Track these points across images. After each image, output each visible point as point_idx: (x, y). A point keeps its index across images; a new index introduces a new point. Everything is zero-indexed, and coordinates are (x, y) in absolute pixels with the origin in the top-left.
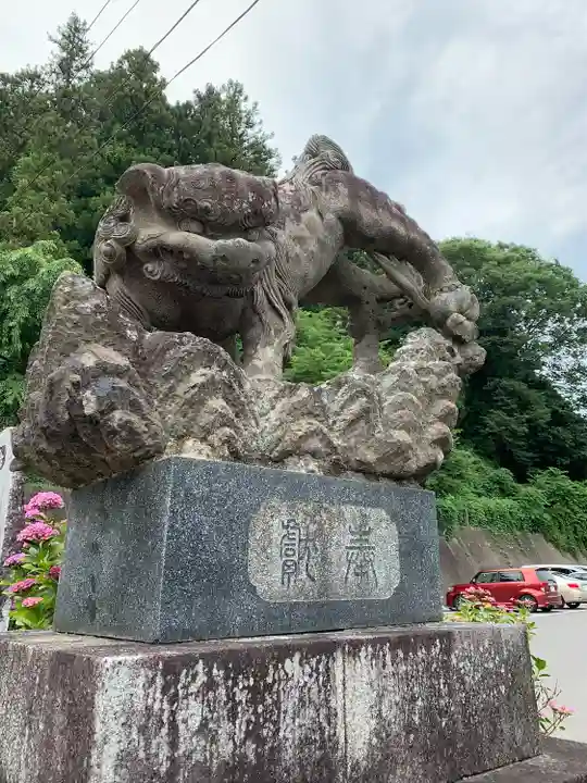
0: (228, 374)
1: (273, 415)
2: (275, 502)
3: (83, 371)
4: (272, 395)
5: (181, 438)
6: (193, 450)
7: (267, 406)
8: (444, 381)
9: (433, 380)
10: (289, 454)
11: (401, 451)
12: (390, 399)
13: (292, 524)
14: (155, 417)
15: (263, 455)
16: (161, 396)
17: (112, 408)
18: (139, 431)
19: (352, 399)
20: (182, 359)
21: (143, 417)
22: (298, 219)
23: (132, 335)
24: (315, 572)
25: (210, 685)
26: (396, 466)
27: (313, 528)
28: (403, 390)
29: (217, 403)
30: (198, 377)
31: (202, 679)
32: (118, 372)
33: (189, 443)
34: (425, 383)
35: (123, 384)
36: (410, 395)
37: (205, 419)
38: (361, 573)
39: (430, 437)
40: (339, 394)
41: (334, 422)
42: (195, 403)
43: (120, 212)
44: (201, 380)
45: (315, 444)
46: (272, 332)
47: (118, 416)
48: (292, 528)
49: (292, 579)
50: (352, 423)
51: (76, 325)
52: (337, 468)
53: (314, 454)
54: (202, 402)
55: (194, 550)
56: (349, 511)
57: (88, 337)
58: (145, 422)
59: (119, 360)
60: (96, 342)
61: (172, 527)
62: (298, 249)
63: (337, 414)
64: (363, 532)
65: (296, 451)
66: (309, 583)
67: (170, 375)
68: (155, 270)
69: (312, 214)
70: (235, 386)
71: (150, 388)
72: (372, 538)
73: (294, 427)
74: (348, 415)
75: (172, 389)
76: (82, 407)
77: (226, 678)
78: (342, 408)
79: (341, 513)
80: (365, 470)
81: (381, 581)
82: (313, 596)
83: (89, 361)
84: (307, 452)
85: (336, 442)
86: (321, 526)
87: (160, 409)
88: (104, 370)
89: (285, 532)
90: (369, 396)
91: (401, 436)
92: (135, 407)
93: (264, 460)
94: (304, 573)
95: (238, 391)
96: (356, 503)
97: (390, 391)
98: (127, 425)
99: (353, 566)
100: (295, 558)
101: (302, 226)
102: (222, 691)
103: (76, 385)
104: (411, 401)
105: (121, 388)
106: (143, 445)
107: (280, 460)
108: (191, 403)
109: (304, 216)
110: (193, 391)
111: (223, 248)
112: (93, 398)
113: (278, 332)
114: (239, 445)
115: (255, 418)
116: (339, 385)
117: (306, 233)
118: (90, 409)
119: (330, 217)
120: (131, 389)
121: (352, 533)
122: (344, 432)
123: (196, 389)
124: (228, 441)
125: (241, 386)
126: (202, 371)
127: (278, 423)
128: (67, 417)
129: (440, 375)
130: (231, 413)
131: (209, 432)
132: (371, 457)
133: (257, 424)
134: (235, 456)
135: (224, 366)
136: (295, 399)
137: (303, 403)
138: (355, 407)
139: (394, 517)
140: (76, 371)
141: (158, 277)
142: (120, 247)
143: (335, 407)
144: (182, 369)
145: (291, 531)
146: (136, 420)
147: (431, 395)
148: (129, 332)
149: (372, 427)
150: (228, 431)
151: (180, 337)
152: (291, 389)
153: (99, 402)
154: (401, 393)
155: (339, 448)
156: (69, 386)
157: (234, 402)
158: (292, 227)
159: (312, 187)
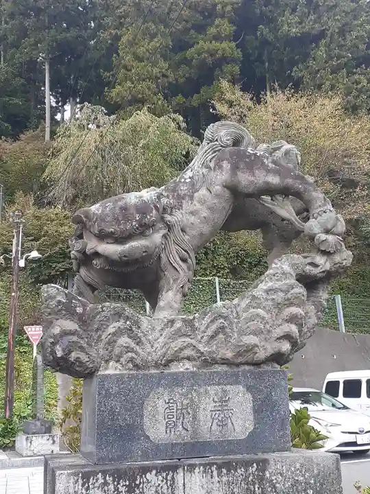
1: (161, 340)
2: (161, 390)
3: (54, 336)
4: (160, 328)
5: (107, 361)
6: (112, 369)
7: (158, 334)
8: (289, 296)
9: (280, 297)
10: (171, 361)
11: (251, 349)
12: (245, 315)
13: (171, 401)
14: (93, 353)
15: (156, 363)
16: (95, 341)
17: (70, 352)
18: (85, 361)
19: (212, 321)
20: (103, 320)
21: (87, 353)
22: (192, 198)
24: (188, 426)
25: (106, 483)
26: (249, 357)
27: (185, 402)
28: (254, 308)
29: (124, 340)
30: (111, 330)
31: (101, 481)
32: (71, 333)
33: (111, 364)
34: (272, 300)
35: (75, 338)
36: (260, 311)
37: (117, 351)
38: (222, 424)
39: (276, 335)
40: (205, 319)
41: (202, 337)
42: (111, 343)
43: (77, 233)
44: (113, 330)
45: (187, 352)
46: (172, 281)
47: (73, 355)
48: (171, 403)
49: (173, 430)
50: (212, 337)
51: (50, 314)
52: (207, 364)
53: (188, 358)
54: (115, 342)
55: (112, 420)
56: (212, 390)
57: (57, 317)
58: (87, 356)
59: (70, 325)
60: (61, 318)
61: (99, 409)
63: (204, 332)
64: (223, 401)
65: (176, 358)
66: (184, 432)
67: (97, 330)
68: (97, 264)
69: (202, 191)
71: (90, 337)
72: (231, 404)
73: (173, 345)
74: (209, 332)
75: (100, 336)
76: (56, 354)
77: (114, 481)
78: (207, 328)
79: (206, 392)
80: (225, 362)
81: (238, 429)
82: (188, 439)
83: (57, 330)
84: (183, 358)
86: (192, 400)
87: (96, 348)
88: (65, 333)
89: (167, 406)
91: (251, 340)
92: (82, 349)
93: (157, 366)
94: (181, 427)
96: (219, 385)
97: (245, 310)
98: (78, 359)
99: (216, 421)
100: (174, 420)
101: (195, 202)
102: (111, 487)
103: (52, 343)
104: (258, 315)
105: (73, 342)
106: (88, 368)
107: (167, 364)
108: (109, 343)
109: (197, 195)
110: (109, 337)
111: (123, 251)
112: (60, 349)
113: (175, 280)
114: (138, 361)
117: (198, 206)
118: (59, 354)
119: (217, 189)
120: (79, 340)
121: (216, 402)
122: (208, 343)
123: (111, 336)
124: (132, 360)
126: (114, 324)
127: (163, 344)
128: (51, 358)
129: (287, 292)
130: (133, 345)
131: (120, 357)
132: (229, 355)
133: (152, 346)
134: (137, 367)
135: (127, 319)
136: (172, 329)
137: (179, 329)
138: (214, 327)
139: (249, 389)
140: (51, 337)
141: (99, 267)
142: (79, 254)
143: (203, 328)
144: (103, 326)
145: (171, 405)
146: (84, 358)
147: (279, 307)
148: (78, 308)
149: (227, 336)
150: (130, 354)
151: (102, 308)
152: (172, 322)
153: (63, 350)
154: (252, 310)
155: (205, 352)
156: (49, 344)
157: (135, 337)
158: (187, 206)
159: (205, 170)
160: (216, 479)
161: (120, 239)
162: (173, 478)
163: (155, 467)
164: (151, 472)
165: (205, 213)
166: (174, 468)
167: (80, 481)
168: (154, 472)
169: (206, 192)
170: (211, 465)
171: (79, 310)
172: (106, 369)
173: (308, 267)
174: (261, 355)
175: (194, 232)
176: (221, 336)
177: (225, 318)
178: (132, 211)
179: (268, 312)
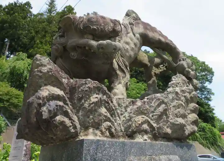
0: (106, 96)
1: (126, 114)
4: (125, 105)
5: (87, 128)
7: (123, 110)
9: (187, 95)
12: (173, 104)
14: (75, 118)
16: (78, 108)
17: (56, 115)
18: (68, 125)
19: (159, 105)
21: (70, 119)
22: (126, 36)
23: (65, 81)
28: (177, 100)
30: (94, 98)
32: (58, 98)
34: (185, 96)
35: (61, 103)
36: (181, 102)
37: (97, 118)
39: (191, 120)
40: (153, 103)
42: (93, 111)
45: (145, 126)
47: (59, 118)
52: (156, 137)
53: (146, 132)
58: (70, 121)
59: (57, 91)
62: (127, 47)
63: (153, 112)
65: (138, 131)
67: (82, 98)
68: (74, 55)
69: (131, 34)
70: (110, 102)
75: (82, 105)
76: (42, 115)
78: (155, 109)
83: (45, 93)
84: (142, 131)
85: (155, 125)
90: (166, 104)
92: (66, 114)
95: (111, 104)
97: (172, 101)
98: (62, 123)
105: (60, 106)
106: (70, 133)
107: (132, 135)
108: (91, 111)
109: (128, 35)
110: (92, 105)
112: (46, 111)
114: (113, 130)
115: (119, 116)
117: (130, 41)
119: (138, 35)
120: (64, 105)
122: (157, 120)
123: (93, 105)
124: (109, 129)
125: (112, 102)
126: (95, 96)
127: (129, 118)
128: (35, 120)
129: (190, 93)
130: (109, 115)
131: (100, 125)
133: (120, 119)
135: (104, 93)
136: (135, 107)
137: (139, 108)
138: (161, 109)
139: (181, 158)
140: (40, 98)
141: (75, 58)
142: (61, 47)
143: (152, 109)
146: (67, 120)
148: (64, 80)
149: (168, 117)
150: (109, 123)
151: (85, 81)
153: (49, 113)
154: (176, 101)
155: (156, 128)
156: (36, 106)
157: (110, 110)
158: (125, 39)
159: (130, 25)
169: (133, 36)
172: (86, 135)
174: (187, 132)
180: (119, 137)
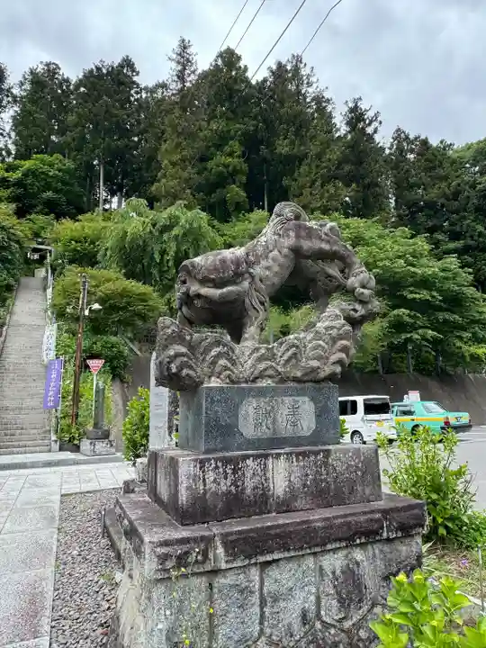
0: (227, 348)
1: (249, 362)
2: (250, 399)
3: (170, 357)
4: (248, 353)
5: (210, 377)
6: (214, 383)
7: (247, 358)
8: (341, 332)
9: (334, 332)
10: (257, 378)
11: (314, 370)
12: (310, 345)
13: (258, 407)
14: (199, 370)
15: (246, 379)
16: (201, 361)
17: (182, 369)
18: (193, 376)
19: (288, 350)
20: (207, 346)
21: (194, 370)
22: (267, 257)
24: (271, 426)
25: (217, 467)
26: (313, 376)
27: (269, 408)
28: (317, 340)
29: (223, 361)
30: (213, 353)
31: (213, 466)
32: (183, 355)
33: (213, 379)
34: (330, 334)
35: (186, 359)
36: (321, 342)
37: (218, 369)
38: (294, 425)
39: (332, 361)
40: (282, 348)
41: (280, 361)
42: (214, 363)
43: (183, 279)
44: (215, 353)
45: (270, 372)
46: (253, 319)
47: (185, 372)
48: (258, 409)
49: (259, 429)
50: (288, 361)
51: (166, 339)
52: (283, 381)
53: (270, 377)
54: (216, 363)
56: (288, 400)
57: (171, 343)
58: (195, 373)
59: (184, 350)
60: (174, 344)
62: (267, 273)
63: (281, 357)
64: (295, 409)
65: (261, 376)
66: (267, 430)
67: (203, 353)
69: (275, 252)
70: (231, 353)
71: (197, 359)
72: (300, 410)
73: (259, 366)
74: (285, 358)
75: (204, 358)
76: (171, 370)
77: (223, 465)
78: (283, 354)
79: (283, 401)
80: (296, 380)
81: (305, 428)
82: (270, 436)
83: (172, 353)
84: (266, 376)
85: (280, 370)
86: (273, 407)
87: (200, 367)
88: (177, 355)
89: (255, 411)
91: (315, 363)
92: (191, 367)
93: (246, 382)
94: (265, 426)
95: (232, 355)
96: (291, 396)
97: (310, 342)
98: (188, 375)
99: (289, 423)
100: (260, 421)
101: (270, 261)
102: (221, 470)
103: (169, 363)
104: (320, 345)
105: (185, 361)
106: (195, 382)
107: (254, 381)
108: (211, 363)
109: (271, 255)
110: (212, 358)
111: (222, 294)
112: (175, 366)
113: (256, 318)
114: (233, 376)
115: (241, 365)
116: (281, 344)
117: (272, 263)
118: (174, 370)
119: (285, 251)
120: (189, 360)
121: (289, 408)
122: (284, 365)
123: (214, 357)
124: (229, 376)
125: (233, 352)
126: (215, 349)
127: (252, 365)
129: (339, 329)
130: (229, 365)
131: (220, 374)
132: (299, 374)
133: (242, 367)
134: (233, 382)
135: (225, 346)
138: (290, 353)
139: (312, 399)
140: (168, 357)
141: (200, 306)
142: (183, 295)
143: (280, 354)
144: (207, 350)
146: (191, 372)
147: (334, 340)
149: (298, 361)
150: (228, 372)
152: (257, 349)
153: (177, 368)
154: (315, 342)
155: (282, 372)
156: (166, 363)
157: (230, 360)
158: (264, 263)
159: (276, 237)
160: (295, 464)
161: (218, 284)
162: (265, 464)
163: (252, 456)
164: (249, 458)
165: (276, 269)
166: (266, 456)
167: (198, 466)
168: (251, 459)
169: (278, 253)
170: (291, 454)
171: (188, 338)
172: (209, 383)
173: (352, 312)
174: (322, 375)
175: (268, 283)
176: (294, 361)
177: (297, 347)
178: (229, 263)
179: (326, 343)
180: (238, 382)
